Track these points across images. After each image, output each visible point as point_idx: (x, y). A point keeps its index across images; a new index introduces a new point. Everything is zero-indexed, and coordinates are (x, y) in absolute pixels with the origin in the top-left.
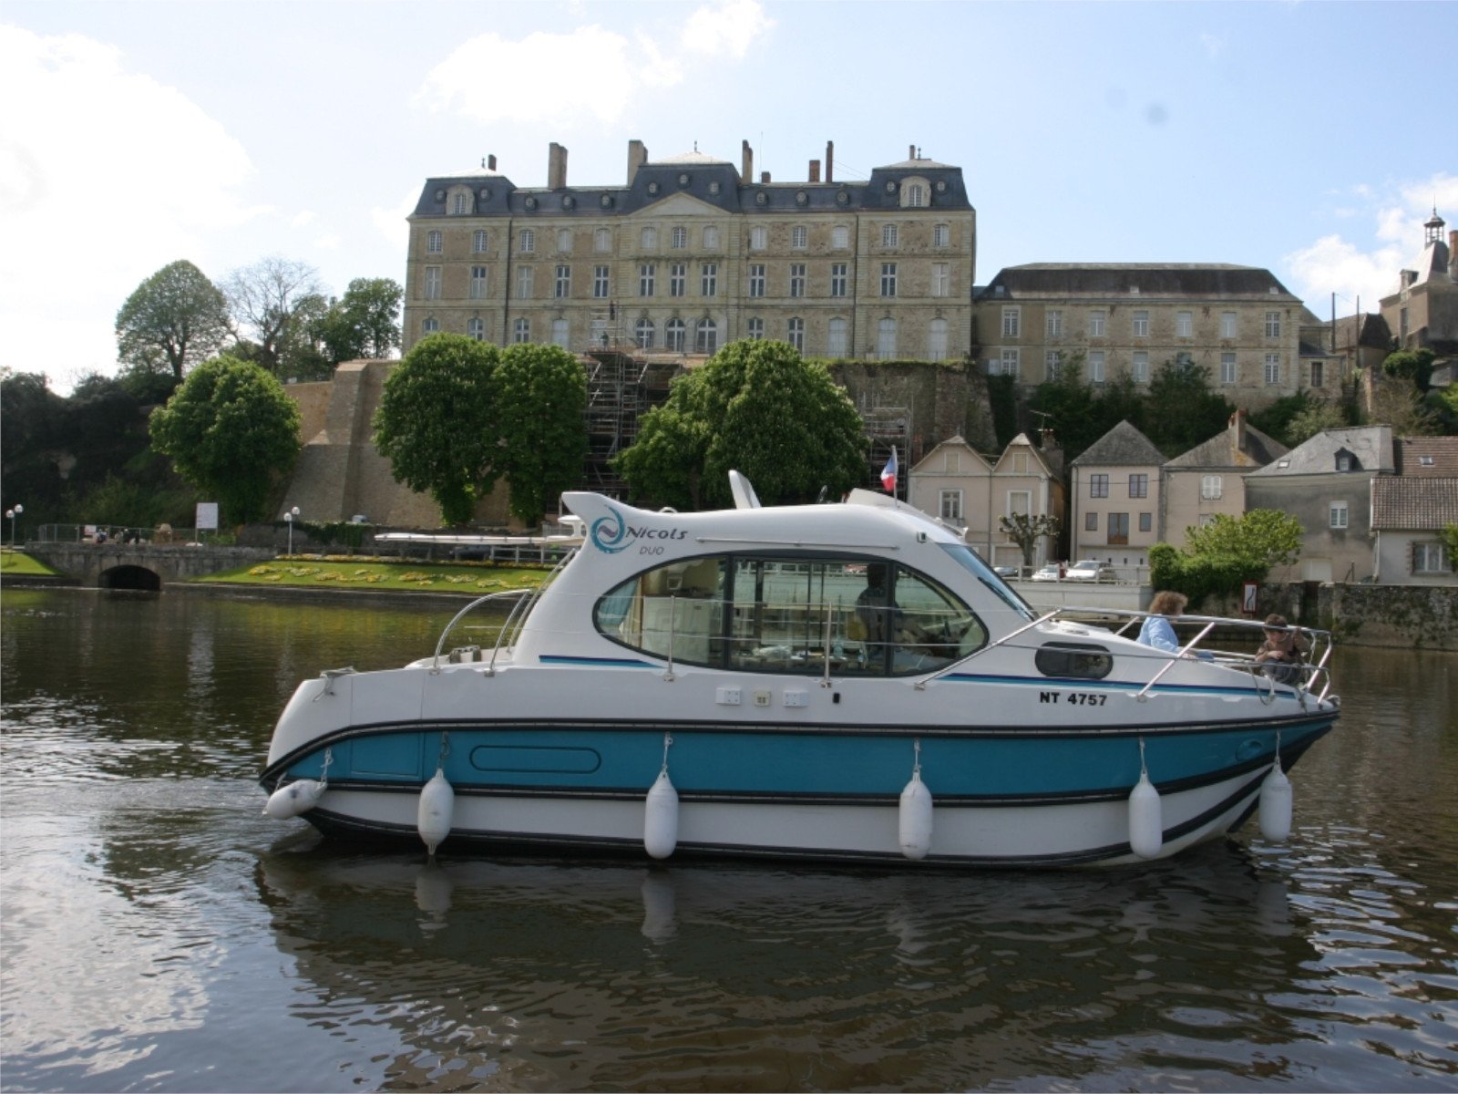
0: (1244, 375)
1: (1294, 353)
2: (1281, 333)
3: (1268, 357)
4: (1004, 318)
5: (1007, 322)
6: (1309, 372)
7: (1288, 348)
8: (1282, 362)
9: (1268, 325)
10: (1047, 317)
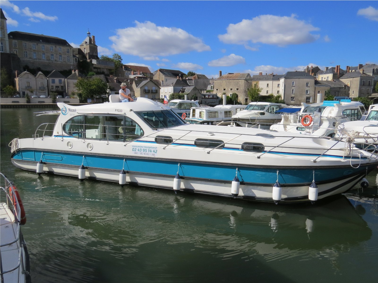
0: (63, 60)
1: (72, 56)
2: (70, 52)
3: (67, 57)
4: (13, 43)
5: (14, 44)
6: (75, 60)
7: (71, 55)
8: (70, 58)
9: (67, 51)
10: (23, 44)
